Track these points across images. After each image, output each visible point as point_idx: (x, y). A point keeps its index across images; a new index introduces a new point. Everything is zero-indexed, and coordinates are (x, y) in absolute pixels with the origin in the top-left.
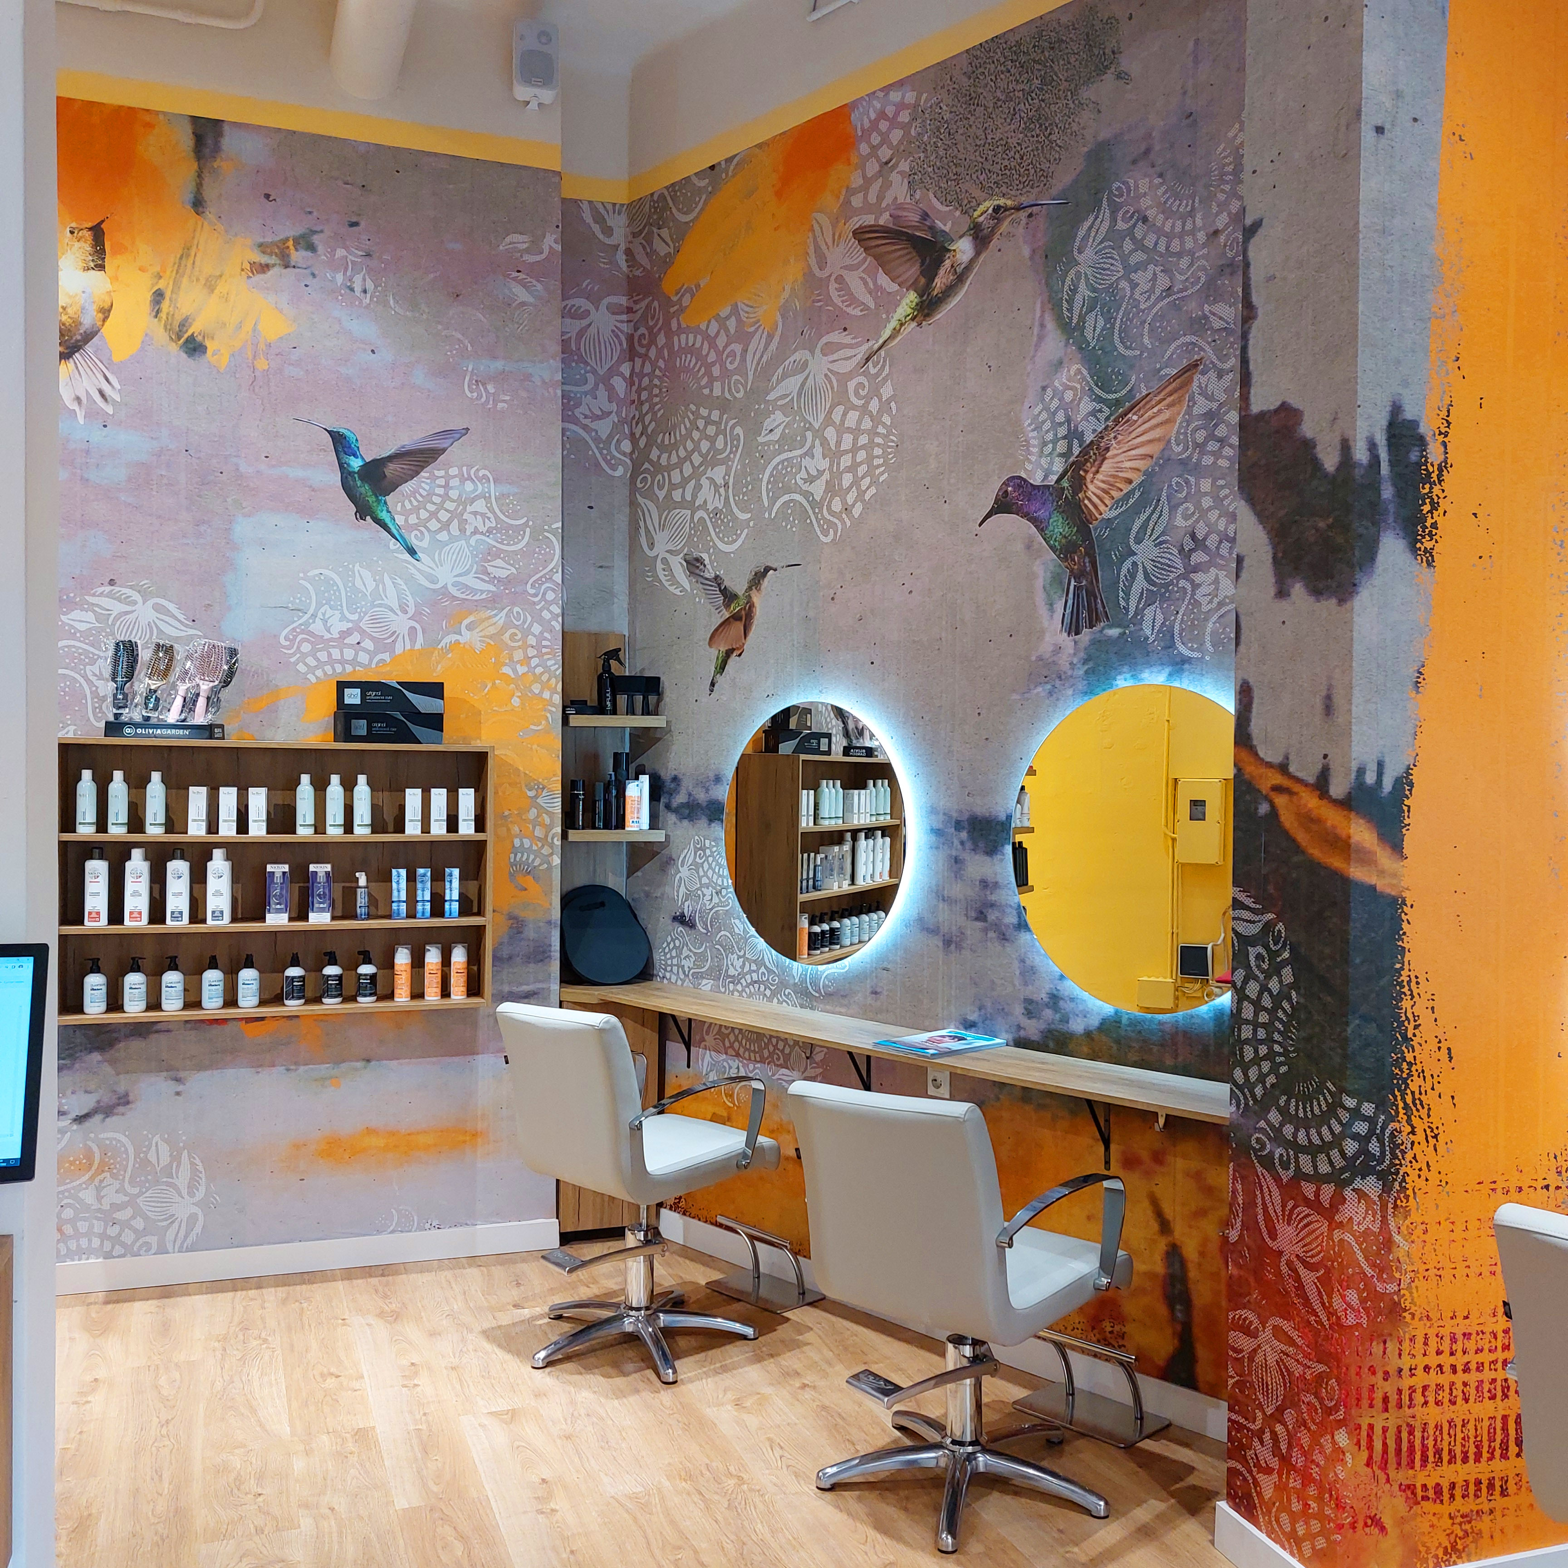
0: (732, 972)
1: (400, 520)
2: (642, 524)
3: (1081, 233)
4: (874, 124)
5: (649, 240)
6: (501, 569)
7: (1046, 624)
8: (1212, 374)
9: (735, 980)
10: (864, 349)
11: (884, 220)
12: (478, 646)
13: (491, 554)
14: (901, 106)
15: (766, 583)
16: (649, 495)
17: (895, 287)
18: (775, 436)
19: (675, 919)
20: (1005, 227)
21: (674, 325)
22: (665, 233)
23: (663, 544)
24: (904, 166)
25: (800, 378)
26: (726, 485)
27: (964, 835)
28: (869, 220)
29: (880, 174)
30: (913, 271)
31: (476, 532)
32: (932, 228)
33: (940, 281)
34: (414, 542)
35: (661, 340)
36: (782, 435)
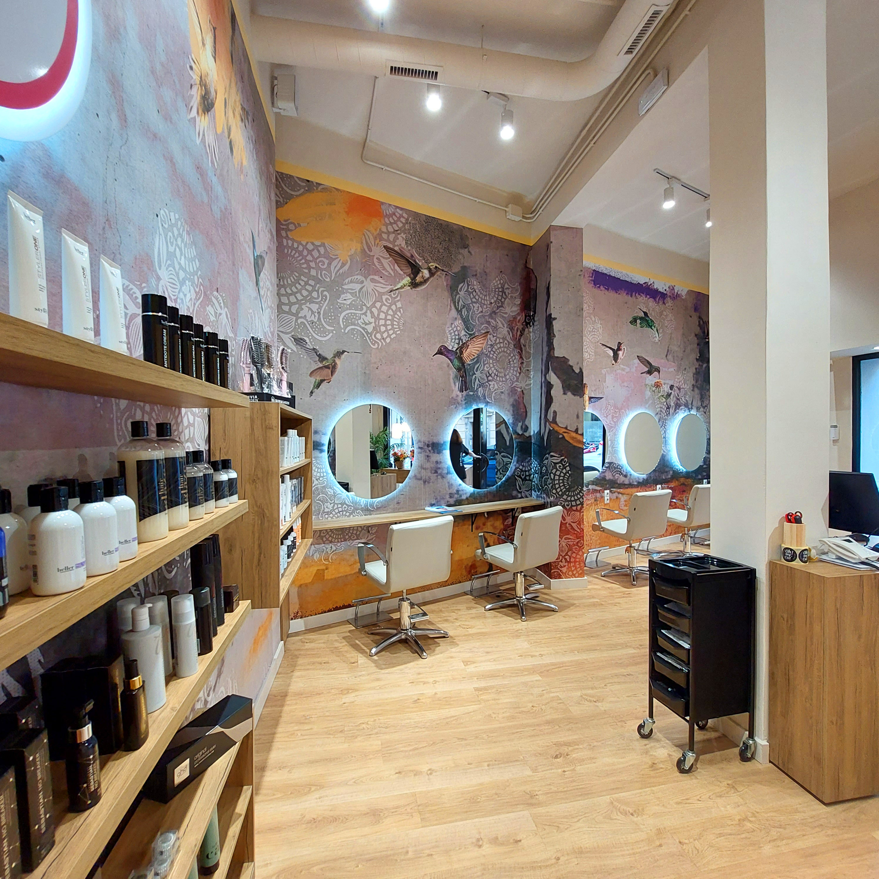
0: (327, 510)
3: (460, 287)
4: (391, 215)
7: (454, 388)
8: (492, 336)
9: (328, 513)
10: (389, 287)
11: (396, 249)
18: (348, 302)
25: (360, 286)
26: (319, 313)
27: (430, 448)
28: (390, 245)
29: (394, 232)
30: (409, 271)
32: (415, 261)
33: (418, 279)
36: (351, 303)
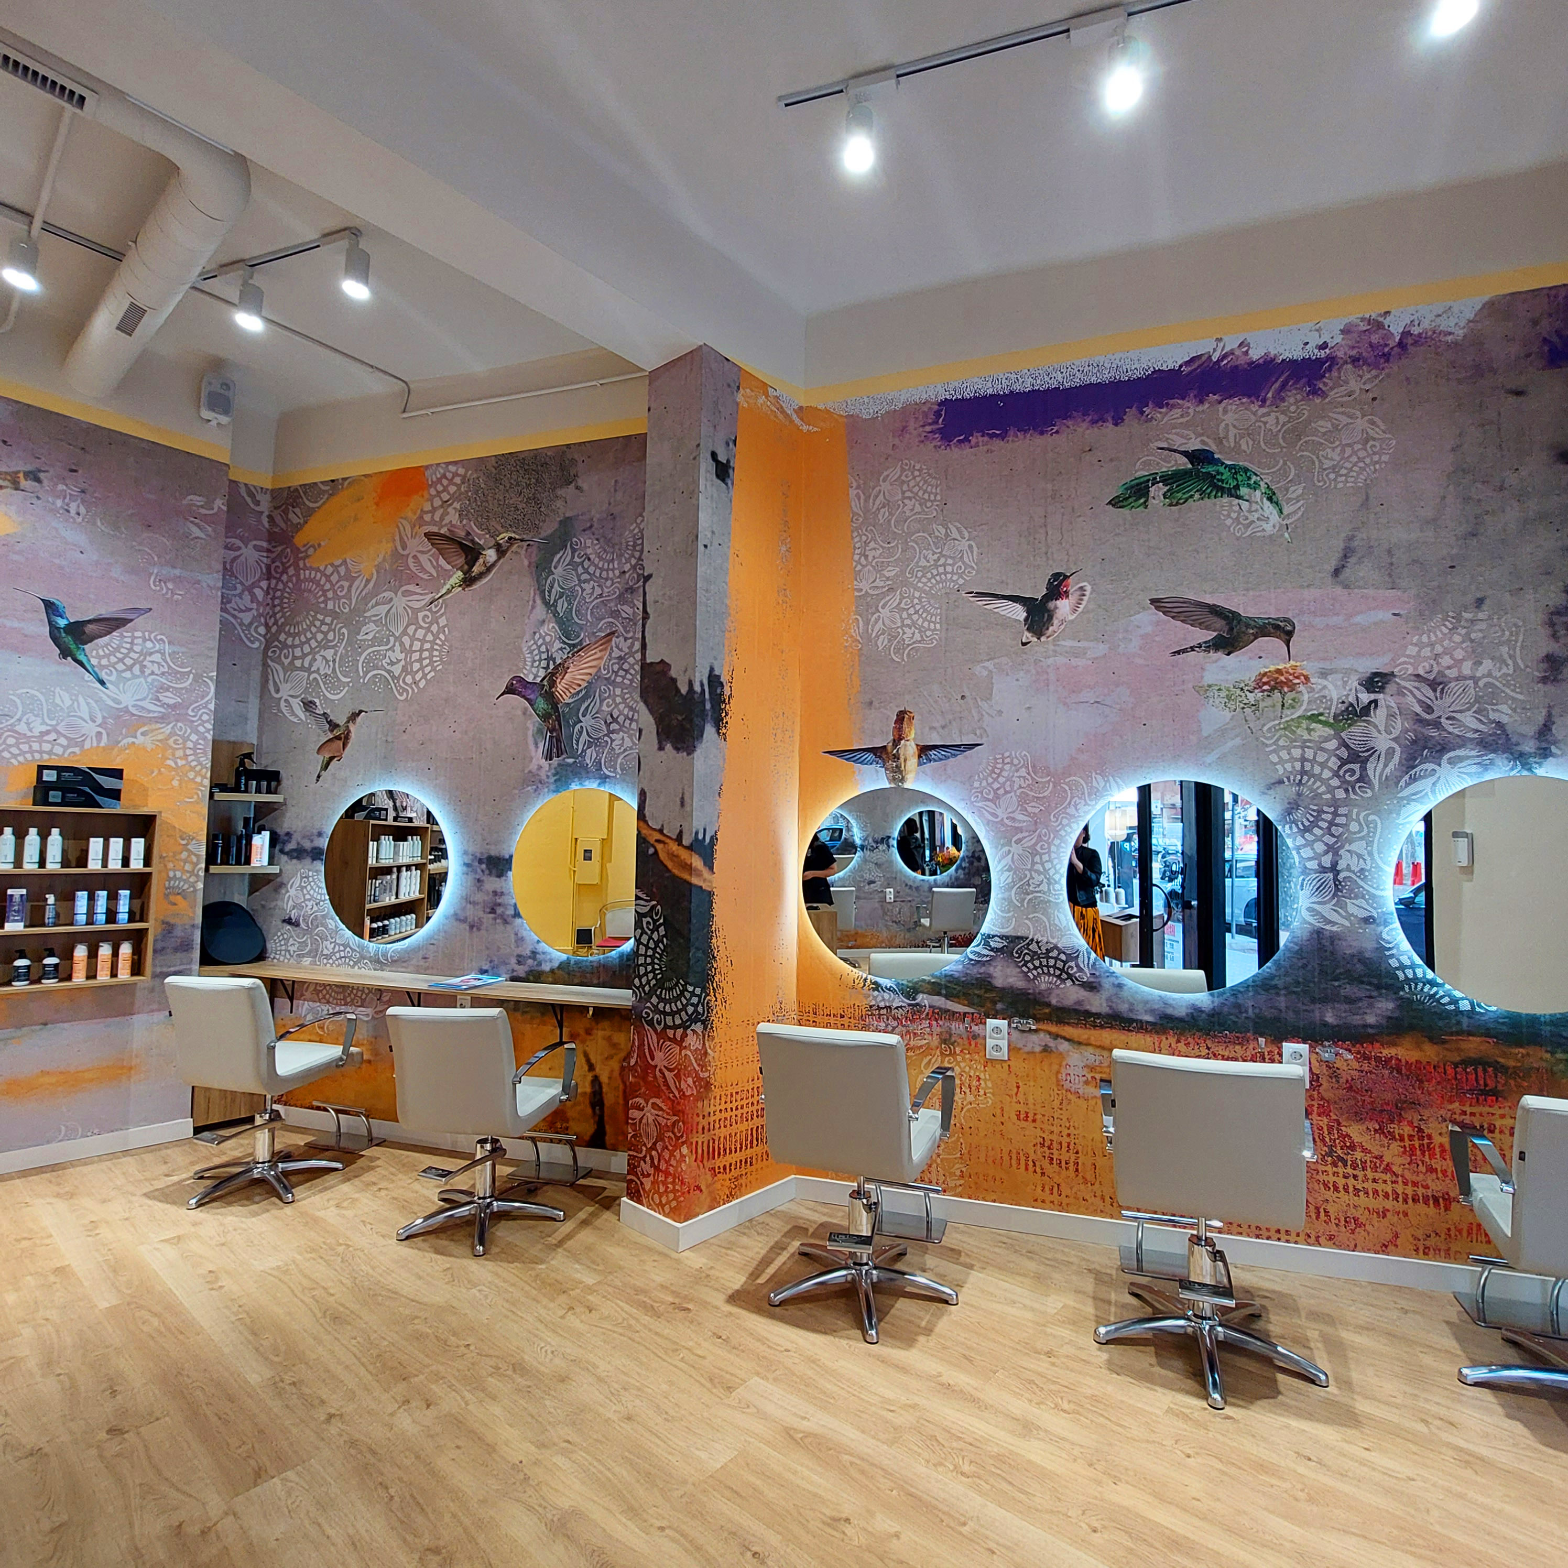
0: (325, 952)
1: (94, 661)
2: (271, 677)
3: (556, 560)
4: (439, 481)
5: (286, 512)
6: (170, 698)
7: (533, 754)
8: (622, 639)
9: (328, 957)
10: (428, 598)
11: (443, 531)
12: (149, 747)
13: (163, 688)
14: (455, 474)
15: (359, 719)
16: (278, 661)
17: (449, 567)
18: (370, 636)
19: (284, 921)
20: (514, 548)
21: (301, 564)
22: (297, 510)
23: (286, 691)
24: (457, 505)
25: (387, 607)
26: (334, 661)
27: (484, 866)
28: (435, 529)
29: (442, 506)
30: (461, 560)
31: (153, 673)
32: (473, 541)
33: (476, 569)
34: (103, 675)
35: (291, 571)
36: (374, 637)
